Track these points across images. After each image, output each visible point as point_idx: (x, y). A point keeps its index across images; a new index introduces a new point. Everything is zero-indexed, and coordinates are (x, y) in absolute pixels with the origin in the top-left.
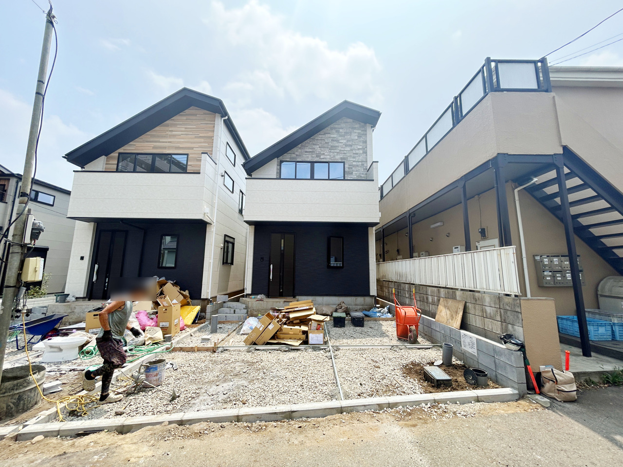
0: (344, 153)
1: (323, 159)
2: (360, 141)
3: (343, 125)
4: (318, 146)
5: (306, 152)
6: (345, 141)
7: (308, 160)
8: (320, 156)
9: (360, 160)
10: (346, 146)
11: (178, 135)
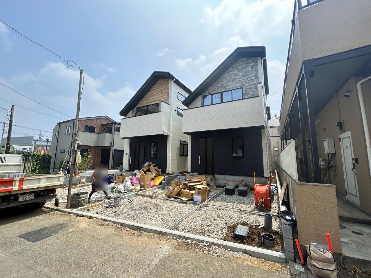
0: (242, 82)
1: (228, 89)
2: (253, 71)
3: (241, 63)
4: (225, 82)
5: (218, 87)
6: (242, 74)
7: (219, 91)
8: (226, 87)
9: (253, 84)
10: (243, 76)
11: (155, 95)
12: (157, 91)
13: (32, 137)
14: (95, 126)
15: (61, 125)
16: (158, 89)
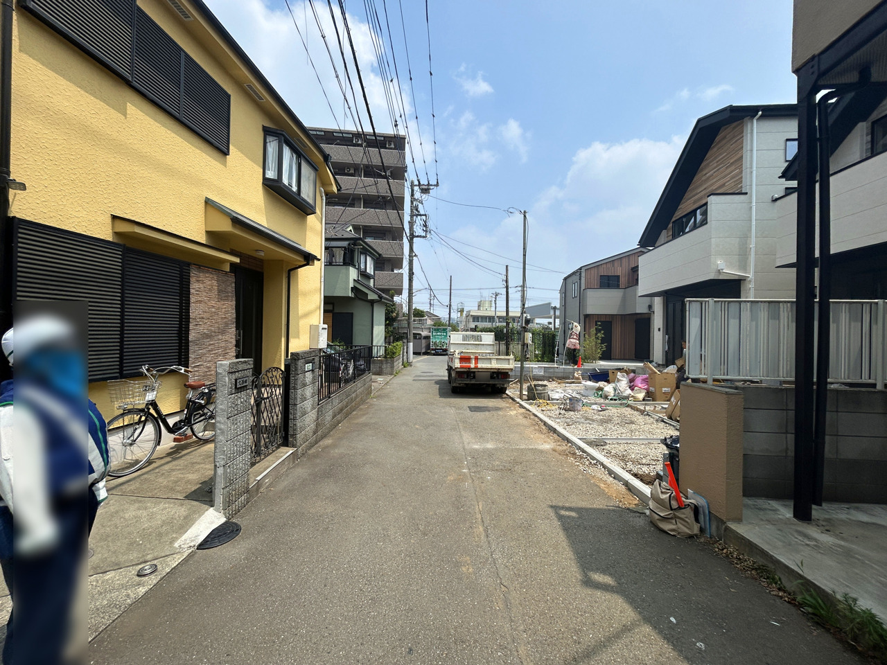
11: (712, 175)
12: (715, 165)
13: (550, 304)
14: (619, 273)
15: (569, 280)
16: (717, 160)
